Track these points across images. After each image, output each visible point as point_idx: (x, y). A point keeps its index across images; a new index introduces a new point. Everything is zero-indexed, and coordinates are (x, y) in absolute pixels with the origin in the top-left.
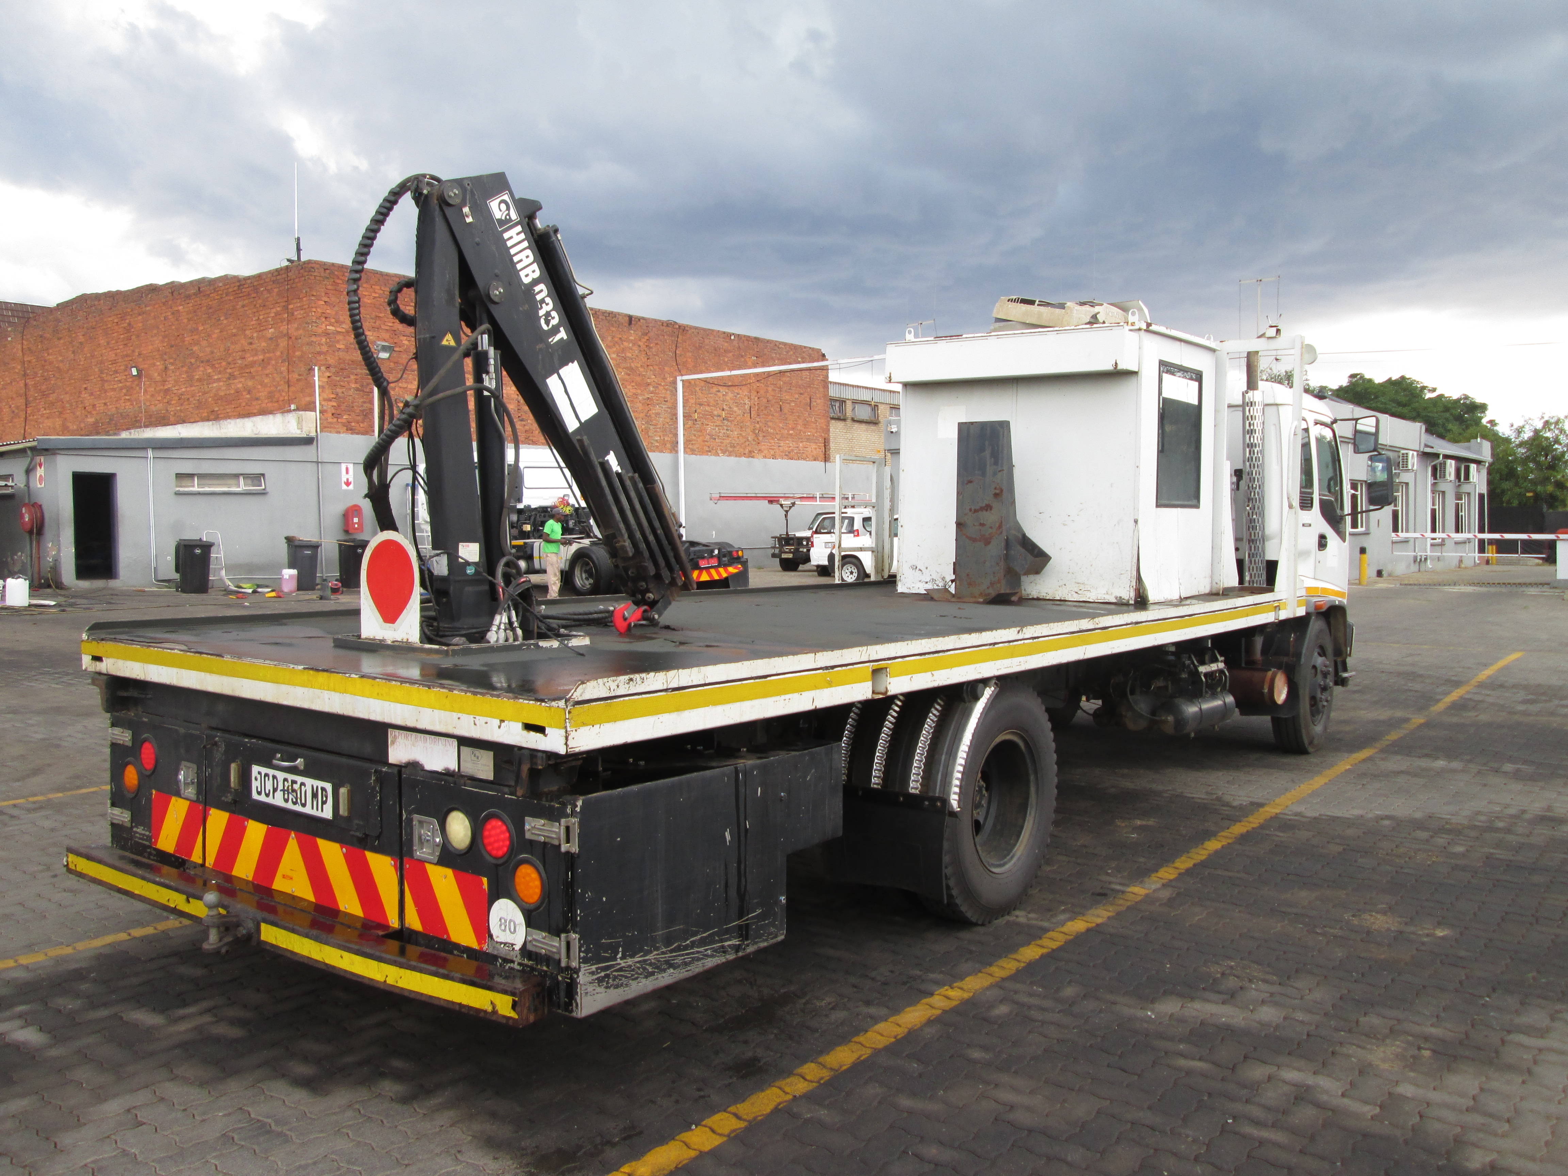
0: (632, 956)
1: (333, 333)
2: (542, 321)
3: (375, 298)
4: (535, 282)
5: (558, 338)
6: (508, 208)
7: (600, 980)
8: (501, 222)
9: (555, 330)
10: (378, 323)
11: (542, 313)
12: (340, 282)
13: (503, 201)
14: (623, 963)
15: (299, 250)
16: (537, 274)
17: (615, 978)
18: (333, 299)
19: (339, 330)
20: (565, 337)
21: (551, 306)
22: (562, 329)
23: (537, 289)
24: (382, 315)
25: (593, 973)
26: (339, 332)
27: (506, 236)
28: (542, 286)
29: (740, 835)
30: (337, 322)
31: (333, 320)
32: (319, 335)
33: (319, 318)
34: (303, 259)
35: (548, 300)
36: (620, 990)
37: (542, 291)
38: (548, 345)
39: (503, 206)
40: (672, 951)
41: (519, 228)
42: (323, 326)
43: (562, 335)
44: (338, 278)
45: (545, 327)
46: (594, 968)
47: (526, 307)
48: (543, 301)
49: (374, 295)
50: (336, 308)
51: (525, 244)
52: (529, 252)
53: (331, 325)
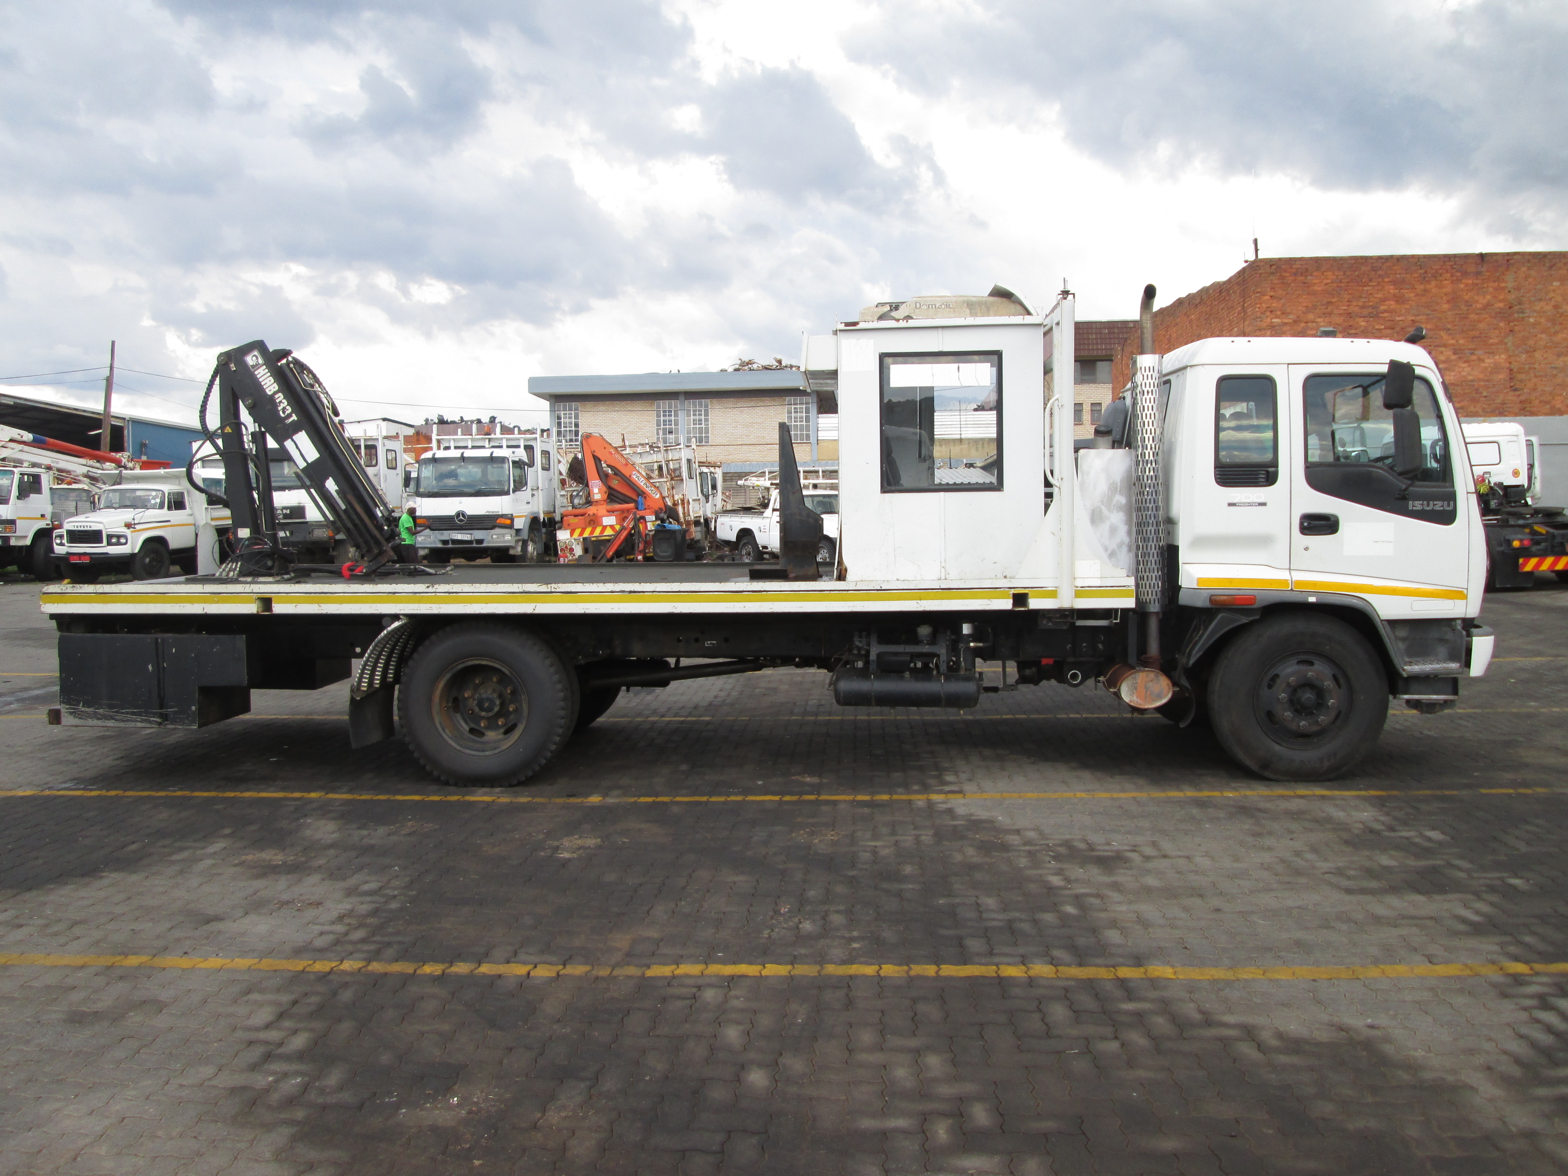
0: (88, 707)
1: (1279, 326)
2: (281, 413)
3: (1326, 284)
4: (275, 393)
5: (291, 420)
6: (257, 358)
7: (71, 713)
8: (253, 366)
9: (290, 416)
10: (1329, 309)
11: (280, 408)
12: (1288, 274)
13: (255, 356)
14: (83, 709)
15: (1257, 250)
16: (277, 388)
17: (79, 714)
18: (1280, 292)
19: (1286, 321)
20: (296, 419)
21: (286, 403)
22: (293, 415)
23: (276, 396)
24: (1334, 300)
25: (67, 709)
26: (1285, 324)
27: (256, 373)
28: (280, 394)
29: (158, 667)
30: (1283, 313)
31: (1279, 313)
32: (1264, 329)
33: (1263, 313)
34: (1260, 257)
35: (284, 401)
36: (82, 721)
37: (280, 397)
38: (285, 424)
39: (254, 358)
40: (113, 712)
41: (265, 367)
42: (1269, 320)
43: (294, 417)
44: (1285, 271)
45: (283, 415)
46: (67, 706)
47: (269, 407)
48: (281, 402)
49: (1326, 281)
50: (1283, 301)
51: (269, 374)
52: (271, 378)
53: (1277, 317)
